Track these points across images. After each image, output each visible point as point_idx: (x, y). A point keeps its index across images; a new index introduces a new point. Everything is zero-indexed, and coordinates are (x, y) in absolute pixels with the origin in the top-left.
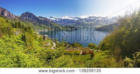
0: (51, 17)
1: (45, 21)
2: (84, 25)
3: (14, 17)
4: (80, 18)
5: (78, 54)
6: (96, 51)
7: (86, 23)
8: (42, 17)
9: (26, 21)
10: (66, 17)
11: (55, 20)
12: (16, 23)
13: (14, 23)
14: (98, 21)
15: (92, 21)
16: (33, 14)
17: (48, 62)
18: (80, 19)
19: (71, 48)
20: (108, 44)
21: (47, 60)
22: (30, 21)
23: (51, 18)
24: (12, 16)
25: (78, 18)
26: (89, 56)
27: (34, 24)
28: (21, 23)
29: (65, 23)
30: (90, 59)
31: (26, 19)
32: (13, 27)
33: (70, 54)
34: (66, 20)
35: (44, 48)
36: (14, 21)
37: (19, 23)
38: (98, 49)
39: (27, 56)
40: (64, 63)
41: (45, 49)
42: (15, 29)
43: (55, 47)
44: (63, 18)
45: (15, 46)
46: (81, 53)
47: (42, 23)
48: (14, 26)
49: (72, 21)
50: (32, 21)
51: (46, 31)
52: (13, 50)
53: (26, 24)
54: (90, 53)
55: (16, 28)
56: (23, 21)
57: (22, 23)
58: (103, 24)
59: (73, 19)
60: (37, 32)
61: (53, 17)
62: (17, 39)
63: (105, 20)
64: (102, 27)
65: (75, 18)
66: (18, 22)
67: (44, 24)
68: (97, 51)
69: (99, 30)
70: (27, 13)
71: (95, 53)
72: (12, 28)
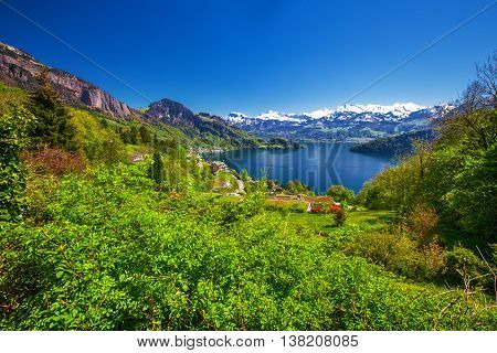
0: (232, 115)
1: (215, 126)
2: (318, 135)
3: (128, 112)
4: (308, 118)
5: (300, 211)
6: (351, 207)
7: (326, 130)
8: (207, 115)
9: (164, 126)
10: (272, 115)
11: (244, 122)
12: (133, 128)
13: (126, 128)
14: (362, 124)
15: (344, 126)
16: (185, 106)
17: (228, 227)
18: (309, 121)
19: (282, 194)
20: (388, 194)
21: (222, 224)
22: (174, 125)
23: (231, 119)
24: (119, 110)
25: (305, 117)
26: (330, 218)
27: (186, 132)
28: (148, 129)
29: (269, 131)
30: (333, 226)
31: (164, 120)
32: (125, 142)
33: (280, 209)
34: (270, 122)
35: (214, 195)
36: (126, 123)
37: (142, 129)
38: (356, 203)
39: (163, 218)
40: (265, 230)
41: (218, 197)
42: (130, 146)
43: (242, 191)
44: (263, 117)
45: (125, 194)
46: (309, 210)
47: (208, 130)
48: (128, 138)
49: (288, 126)
50: (182, 124)
51: (218, 150)
52: (119, 207)
53: (164, 133)
54: (332, 211)
55: (134, 143)
56: (155, 124)
57: (151, 129)
58: (376, 133)
59: (291, 120)
60: (195, 154)
61: (236, 116)
62: (133, 175)
63: (384, 122)
64: (372, 143)
65: (295, 117)
66: (139, 126)
67: (214, 133)
68: (354, 210)
69: (363, 150)
70: (166, 102)
71: (346, 214)
72: (122, 146)
